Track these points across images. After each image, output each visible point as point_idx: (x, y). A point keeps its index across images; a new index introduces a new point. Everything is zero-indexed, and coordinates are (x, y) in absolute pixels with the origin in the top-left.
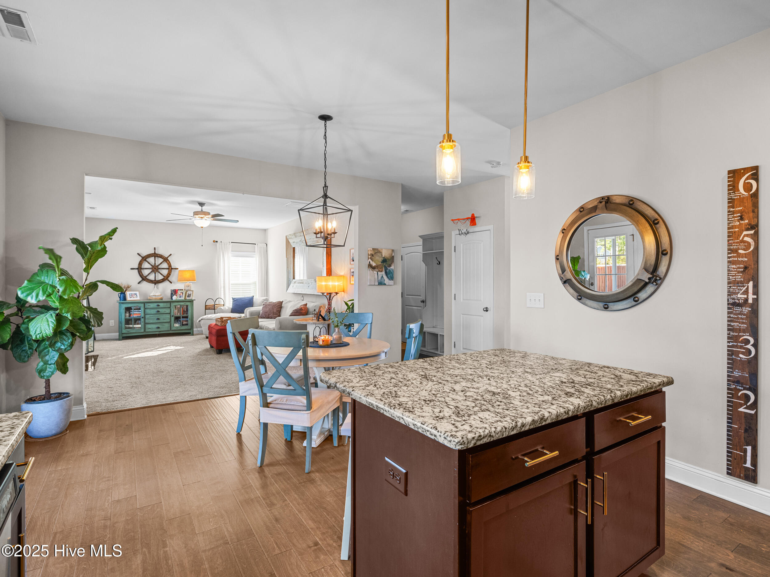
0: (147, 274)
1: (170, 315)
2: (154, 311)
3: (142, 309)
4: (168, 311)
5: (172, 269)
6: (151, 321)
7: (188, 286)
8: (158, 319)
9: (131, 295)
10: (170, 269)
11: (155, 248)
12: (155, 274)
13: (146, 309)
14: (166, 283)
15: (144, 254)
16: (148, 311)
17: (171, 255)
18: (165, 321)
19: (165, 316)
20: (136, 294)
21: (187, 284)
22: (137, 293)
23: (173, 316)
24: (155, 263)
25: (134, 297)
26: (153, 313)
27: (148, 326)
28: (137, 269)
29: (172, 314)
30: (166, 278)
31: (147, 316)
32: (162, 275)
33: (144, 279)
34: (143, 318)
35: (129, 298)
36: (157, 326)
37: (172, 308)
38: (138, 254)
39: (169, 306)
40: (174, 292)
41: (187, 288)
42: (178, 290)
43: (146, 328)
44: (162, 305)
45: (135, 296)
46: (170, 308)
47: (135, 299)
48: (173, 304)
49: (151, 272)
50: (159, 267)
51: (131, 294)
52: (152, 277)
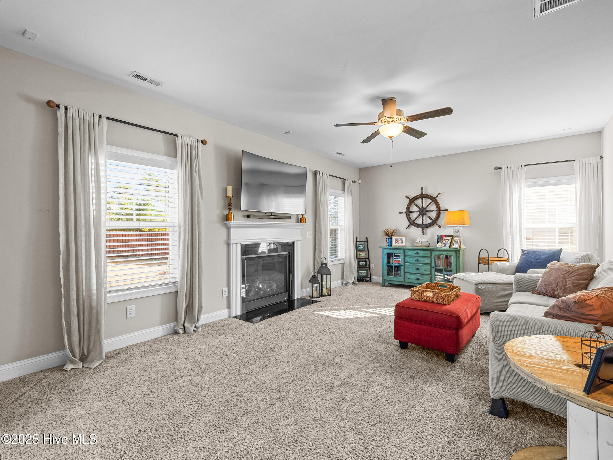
0: (415, 218)
1: (431, 266)
2: (413, 260)
3: (402, 256)
4: (428, 261)
5: (441, 210)
6: (410, 271)
7: (457, 232)
8: (418, 269)
9: (397, 241)
10: (439, 211)
11: (422, 189)
12: (423, 217)
13: (405, 256)
14: (435, 228)
15: (412, 196)
16: (407, 259)
17: (440, 194)
18: (425, 272)
19: (425, 266)
20: (401, 240)
21: (456, 228)
22: (403, 238)
23: (433, 268)
24: (423, 205)
25: (399, 243)
26: (412, 262)
27: (408, 276)
28: (405, 212)
29: (433, 265)
30: (434, 222)
31: (406, 265)
32: (430, 218)
33: (412, 223)
34: (402, 266)
35: (394, 244)
36: (417, 277)
37: (432, 257)
38: (406, 196)
39: (429, 255)
40: (440, 238)
41: (455, 234)
42: (445, 236)
43: (406, 278)
44: (421, 253)
45: (401, 241)
46: (430, 257)
47: (400, 244)
48: (434, 253)
49: (419, 215)
50: (427, 209)
51: (397, 239)
52: (419, 221)
